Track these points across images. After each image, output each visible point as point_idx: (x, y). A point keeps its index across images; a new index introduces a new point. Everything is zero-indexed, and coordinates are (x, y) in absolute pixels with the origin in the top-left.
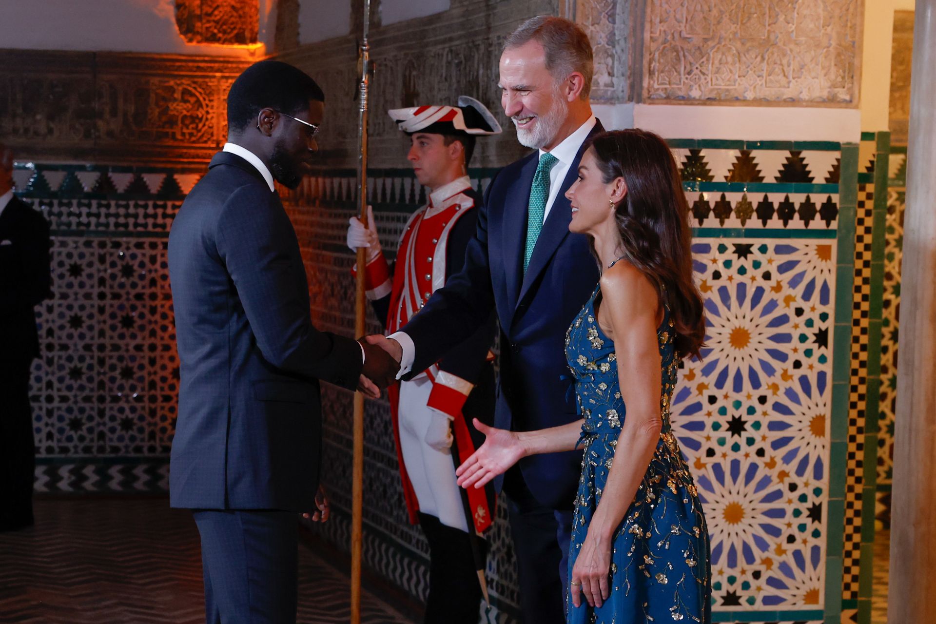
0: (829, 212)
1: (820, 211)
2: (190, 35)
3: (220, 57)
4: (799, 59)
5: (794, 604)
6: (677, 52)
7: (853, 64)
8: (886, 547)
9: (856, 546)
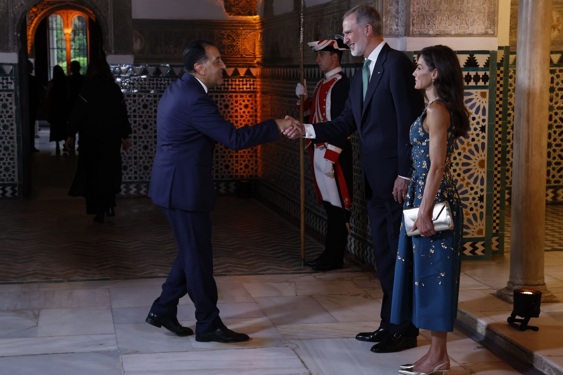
0: (485, 78)
1: (482, 78)
2: (230, 13)
3: (242, 21)
4: (472, 18)
5: (473, 235)
6: (424, 16)
7: (495, 19)
8: (510, 212)
9: (498, 212)
